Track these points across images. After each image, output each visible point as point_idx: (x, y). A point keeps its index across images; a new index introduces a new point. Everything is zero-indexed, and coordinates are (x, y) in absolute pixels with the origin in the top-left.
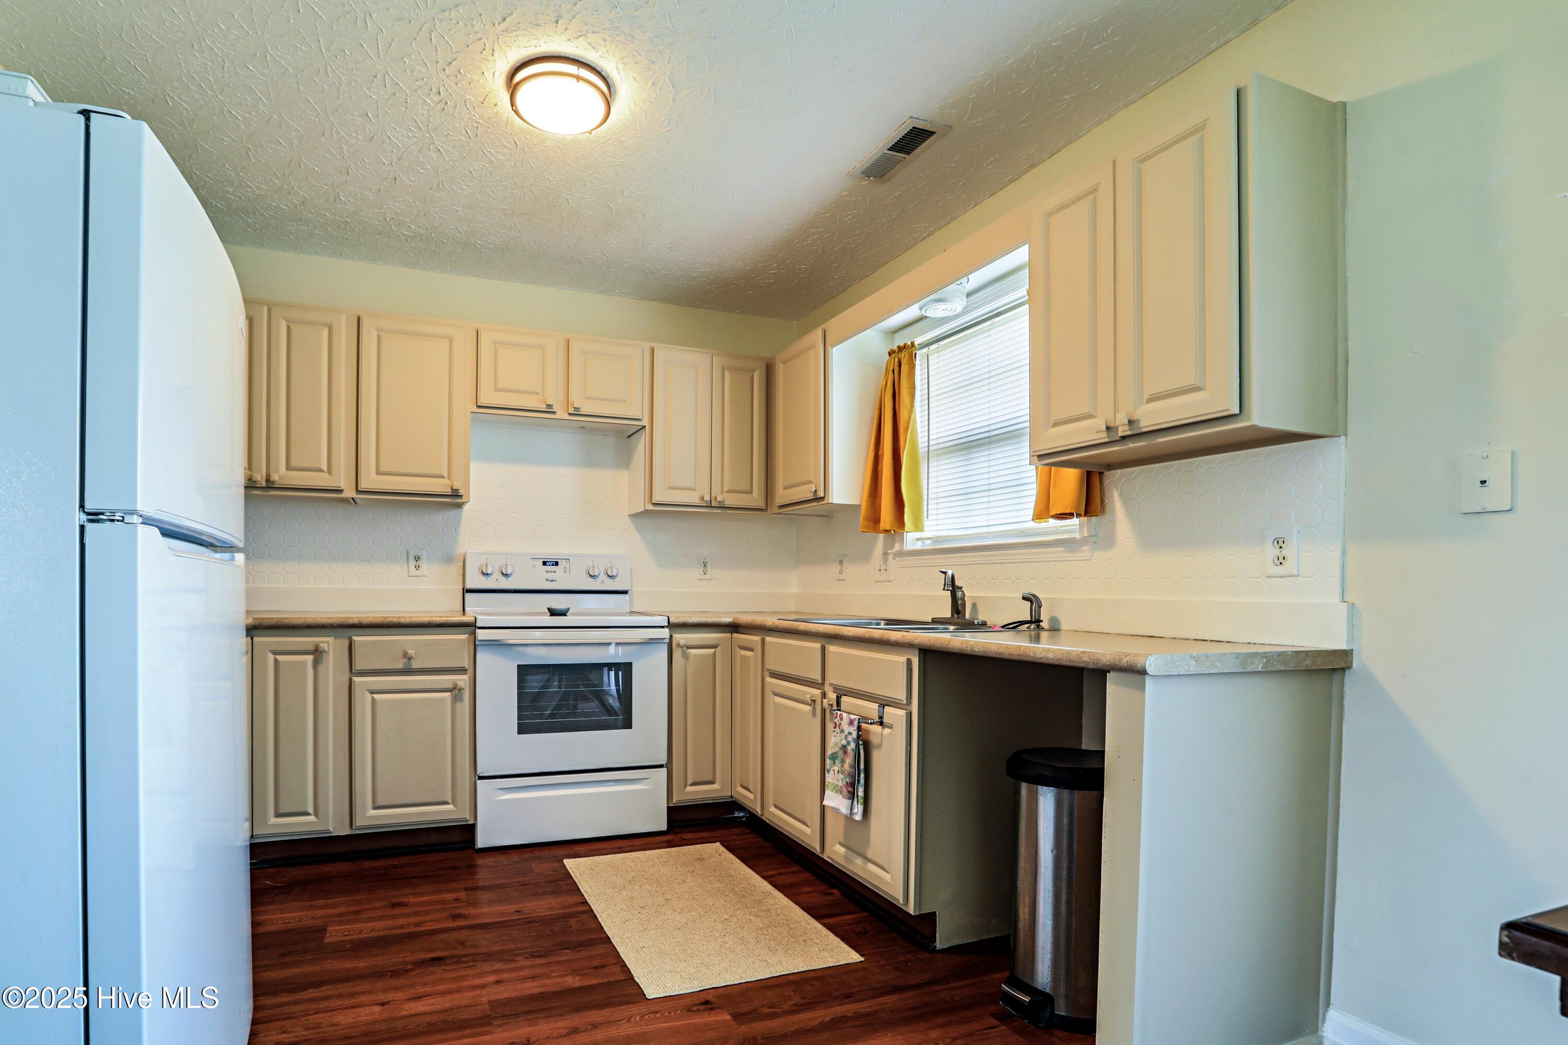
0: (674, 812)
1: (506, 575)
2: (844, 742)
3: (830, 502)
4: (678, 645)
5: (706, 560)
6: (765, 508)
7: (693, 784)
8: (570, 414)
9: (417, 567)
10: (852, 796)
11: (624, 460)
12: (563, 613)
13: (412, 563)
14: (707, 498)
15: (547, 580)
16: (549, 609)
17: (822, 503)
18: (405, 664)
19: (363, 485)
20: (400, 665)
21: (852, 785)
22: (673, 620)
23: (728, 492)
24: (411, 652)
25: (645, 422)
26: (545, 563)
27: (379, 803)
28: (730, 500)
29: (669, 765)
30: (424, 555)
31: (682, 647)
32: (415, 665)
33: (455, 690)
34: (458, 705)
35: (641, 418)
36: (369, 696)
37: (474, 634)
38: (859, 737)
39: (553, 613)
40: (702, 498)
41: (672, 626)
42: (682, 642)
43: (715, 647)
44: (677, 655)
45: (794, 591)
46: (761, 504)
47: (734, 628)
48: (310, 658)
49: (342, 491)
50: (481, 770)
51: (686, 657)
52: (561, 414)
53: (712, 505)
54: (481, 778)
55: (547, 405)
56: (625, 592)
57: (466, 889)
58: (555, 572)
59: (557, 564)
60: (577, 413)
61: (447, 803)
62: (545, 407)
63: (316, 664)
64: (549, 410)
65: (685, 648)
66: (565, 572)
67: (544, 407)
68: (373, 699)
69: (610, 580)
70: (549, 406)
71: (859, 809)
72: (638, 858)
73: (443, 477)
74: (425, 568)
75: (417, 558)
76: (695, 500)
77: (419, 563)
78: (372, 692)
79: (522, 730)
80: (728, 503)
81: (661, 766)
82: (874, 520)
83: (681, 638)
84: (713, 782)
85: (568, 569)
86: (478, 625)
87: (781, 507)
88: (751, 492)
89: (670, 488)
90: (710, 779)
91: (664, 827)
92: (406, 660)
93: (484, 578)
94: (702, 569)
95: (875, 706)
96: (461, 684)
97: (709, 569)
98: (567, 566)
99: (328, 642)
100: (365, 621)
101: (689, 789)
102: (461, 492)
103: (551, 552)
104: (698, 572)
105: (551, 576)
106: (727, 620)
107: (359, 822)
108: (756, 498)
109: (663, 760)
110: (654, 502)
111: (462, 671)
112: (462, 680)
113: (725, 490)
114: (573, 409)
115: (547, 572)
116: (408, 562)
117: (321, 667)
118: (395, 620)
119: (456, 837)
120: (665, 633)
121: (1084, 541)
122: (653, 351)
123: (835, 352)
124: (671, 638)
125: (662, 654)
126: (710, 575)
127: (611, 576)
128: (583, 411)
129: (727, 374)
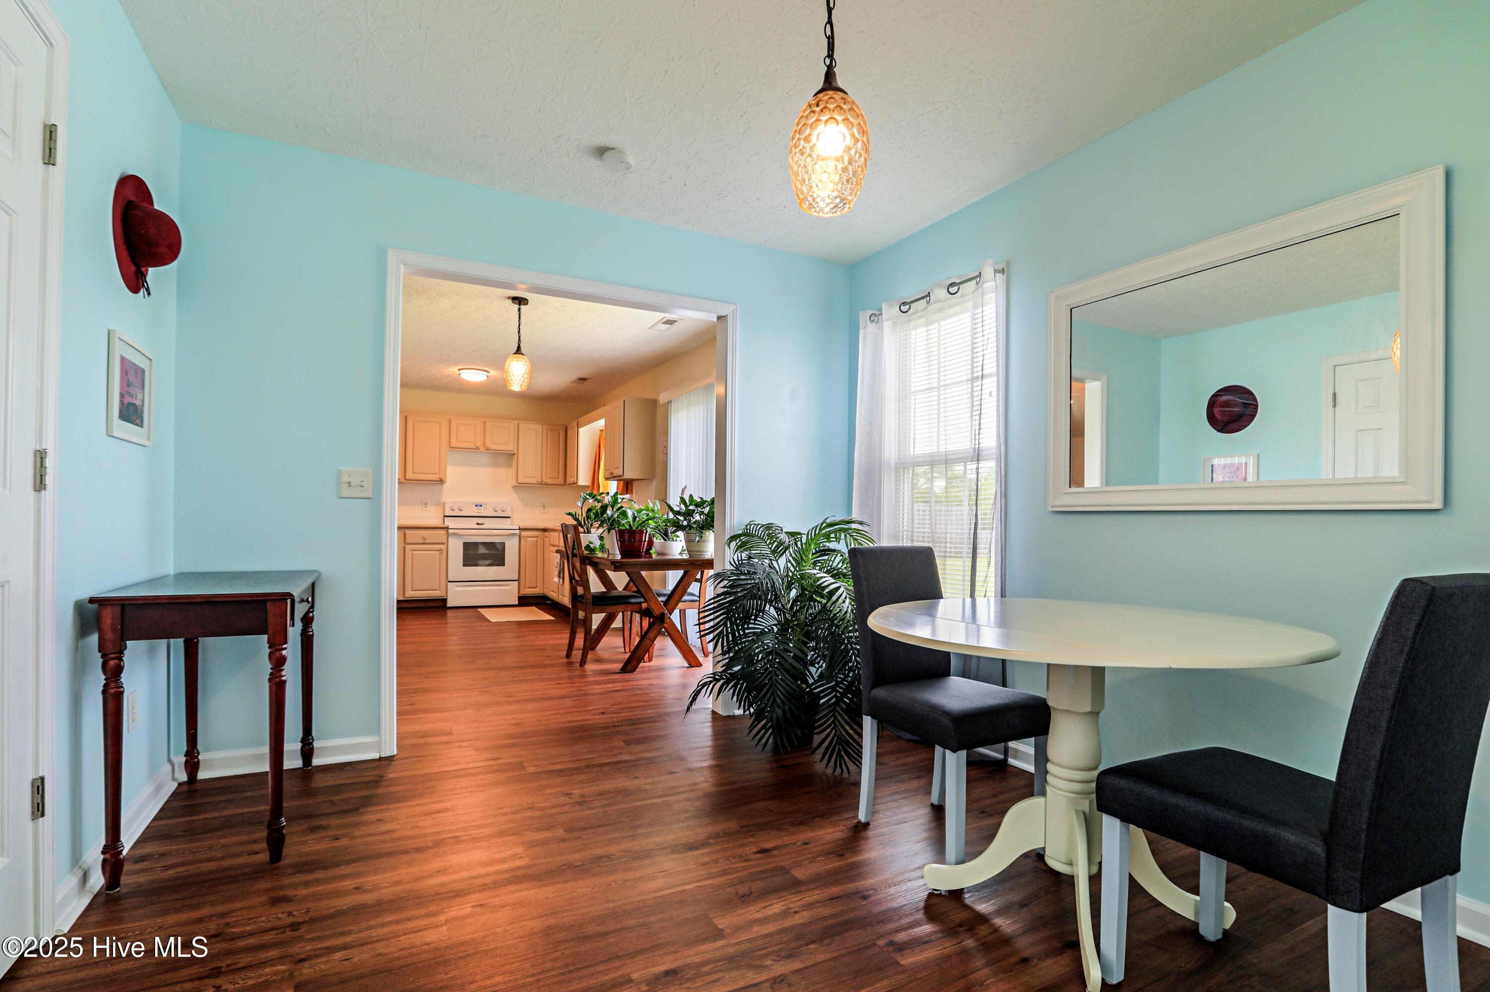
0: (520, 598)
1: (461, 510)
4: (523, 537)
5: (544, 505)
6: (564, 484)
7: (528, 588)
8: (485, 449)
9: (426, 507)
10: (559, 577)
11: (509, 465)
12: (483, 524)
13: (424, 506)
14: (540, 481)
15: (477, 512)
16: (476, 522)
17: (576, 484)
19: (407, 477)
20: (421, 541)
21: (559, 573)
22: (520, 527)
23: (548, 478)
24: (426, 537)
25: (515, 452)
26: (476, 506)
27: (414, 589)
28: (550, 481)
29: (518, 580)
30: (431, 503)
32: (427, 541)
33: (440, 550)
34: (442, 556)
35: (513, 450)
36: (411, 552)
37: (448, 531)
39: (478, 524)
40: (538, 480)
42: (524, 535)
43: (537, 537)
44: (523, 540)
46: (563, 482)
47: (545, 530)
50: (450, 579)
51: (526, 541)
52: (482, 449)
53: (542, 483)
54: (449, 582)
56: (509, 517)
58: (480, 509)
59: (481, 506)
60: (487, 449)
61: (437, 590)
62: (475, 447)
64: (477, 448)
65: (525, 538)
66: (484, 509)
68: (412, 553)
69: (502, 513)
70: (477, 446)
71: (561, 581)
72: (505, 610)
73: (436, 473)
74: (429, 508)
75: (426, 504)
76: (536, 481)
79: (464, 565)
80: (548, 483)
81: (516, 580)
83: (524, 533)
84: (536, 588)
86: (449, 528)
87: (569, 484)
88: (558, 478)
89: (525, 476)
90: (535, 586)
91: (517, 603)
92: (424, 540)
93: (452, 511)
96: (443, 548)
97: (546, 508)
98: (485, 506)
100: (410, 526)
101: (527, 590)
102: (444, 480)
103: (479, 501)
104: (541, 510)
105: (479, 511)
106: (542, 527)
107: (407, 595)
108: (561, 480)
109: (516, 578)
110: (518, 482)
111: (443, 544)
112: (443, 547)
114: (486, 447)
115: (477, 509)
116: (422, 505)
118: (420, 526)
119: (440, 604)
120: (518, 532)
122: (518, 424)
123: (581, 430)
124: (520, 534)
125: (517, 539)
126: (545, 511)
127: (503, 511)
128: (491, 448)
129: (549, 432)
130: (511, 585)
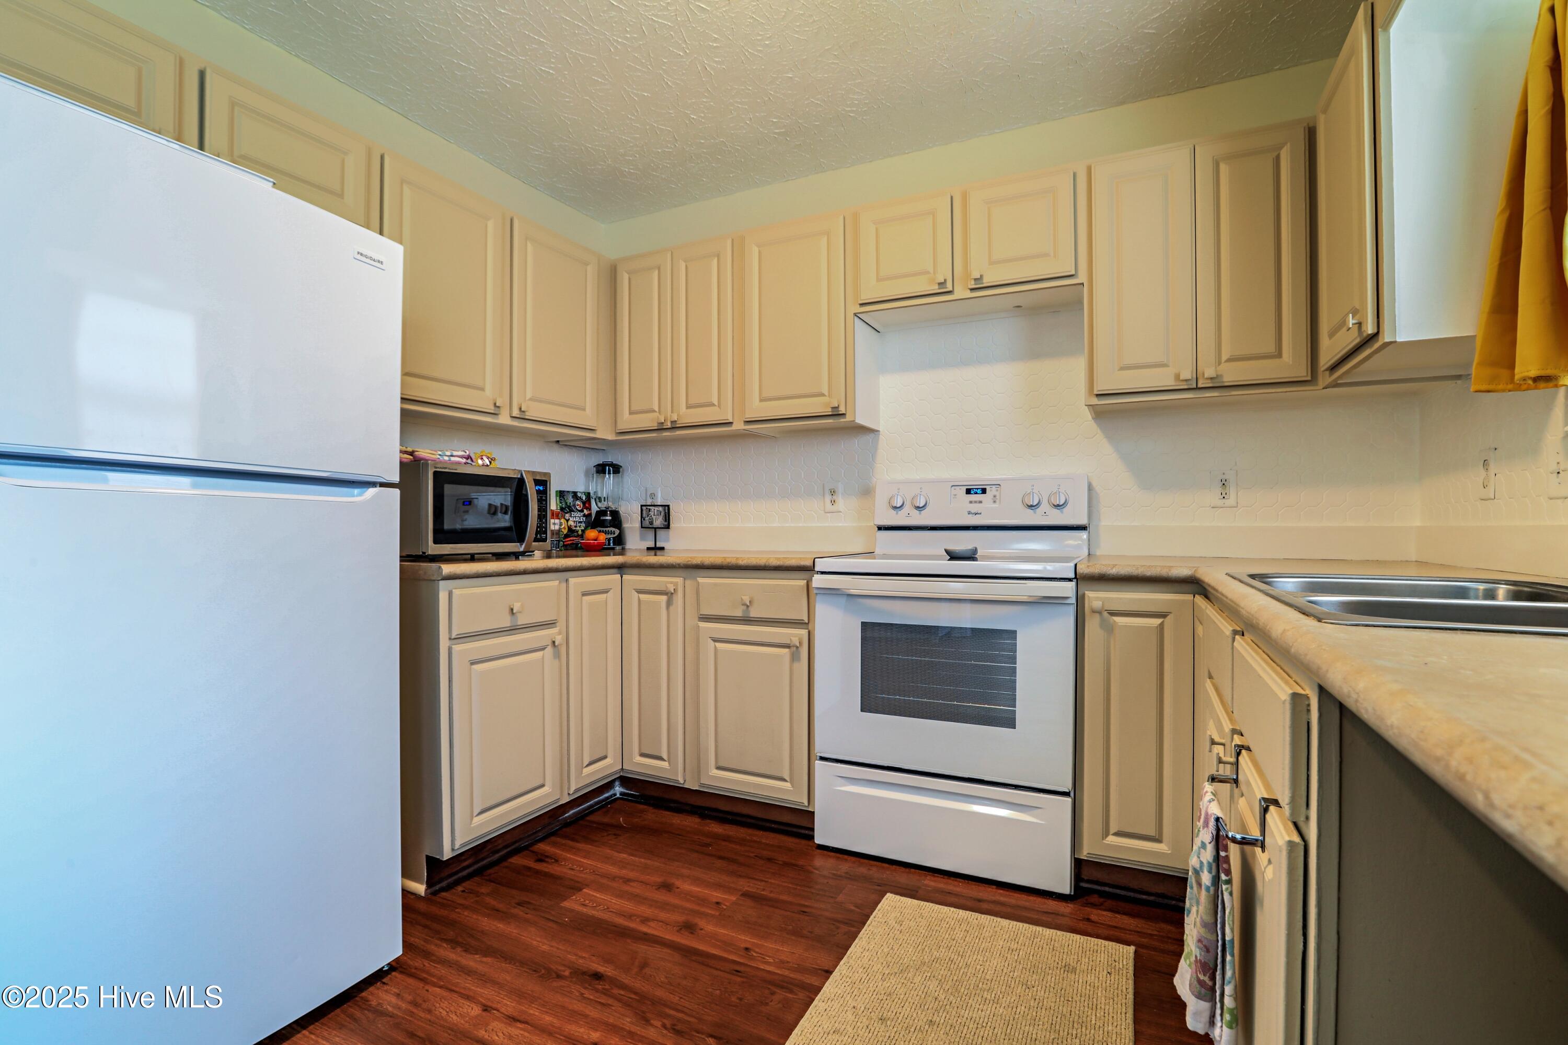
0: (1081, 868)
1: (918, 508)
4: (1094, 611)
5: (1224, 477)
7: (1119, 834)
8: (972, 290)
9: (833, 502)
11: (1058, 335)
12: (970, 556)
13: (828, 498)
14: (1187, 374)
15: (969, 513)
16: (947, 551)
18: (743, 611)
19: (750, 415)
20: (737, 613)
22: (1083, 569)
23: (1229, 360)
24: (751, 598)
25: (1082, 278)
26: (968, 491)
27: (722, 764)
28: (1231, 374)
29: (1074, 793)
30: (840, 488)
31: (1100, 613)
32: (753, 613)
33: (791, 648)
34: (796, 665)
35: (1073, 272)
36: (711, 644)
37: (810, 579)
39: (953, 556)
40: (1177, 377)
41: (1078, 578)
42: (1097, 604)
43: (1163, 615)
44: (1092, 626)
45: (1417, 523)
47: (1197, 586)
48: (664, 598)
49: (731, 423)
50: (820, 748)
51: (1109, 629)
52: (961, 292)
53: (1200, 385)
54: (819, 758)
55: (940, 284)
56: (1083, 527)
58: (981, 502)
59: (984, 491)
60: (979, 286)
61: (785, 782)
62: (936, 287)
63: (669, 604)
64: (943, 291)
65: (1105, 614)
66: (995, 502)
67: (935, 289)
68: (715, 649)
69: (1056, 511)
70: (942, 284)
73: (823, 395)
74: (841, 503)
75: (833, 492)
76: (1170, 383)
77: (834, 497)
78: (715, 640)
79: (866, 707)
80: (1228, 379)
81: (1064, 794)
83: (1096, 597)
84: (1156, 840)
85: (998, 497)
86: (817, 569)
87: (1333, 368)
88: (1278, 354)
89: (1122, 369)
90: (1152, 832)
91: (1062, 888)
92: (745, 607)
94: (1218, 490)
96: (797, 641)
97: (1230, 491)
98: (997, 494)
99: (676, 584)
100: (707, 562)
101: (1111, 839)
102: (842, 410)
103: (977, 476)
104: (1212, 497)
105: (975, 508)
106: (1183, 571)
107: (705, 779)
109: (1067, 786)
110: (1096, 392)
111: (799, 625)
112: (799, 636)
113: (1224, 358)
114: (973, 282)
115: (971, 502)
116: (824, 496)
117: (672, 611)
118: (734, 562)
120: (1068, 589)
122: (1089, 169)
124: (1080, 600)
125: (1065, 622)
126: (1231, 501)
127: (1057, 506)
128: (987, 281)
130: (1040, 810)
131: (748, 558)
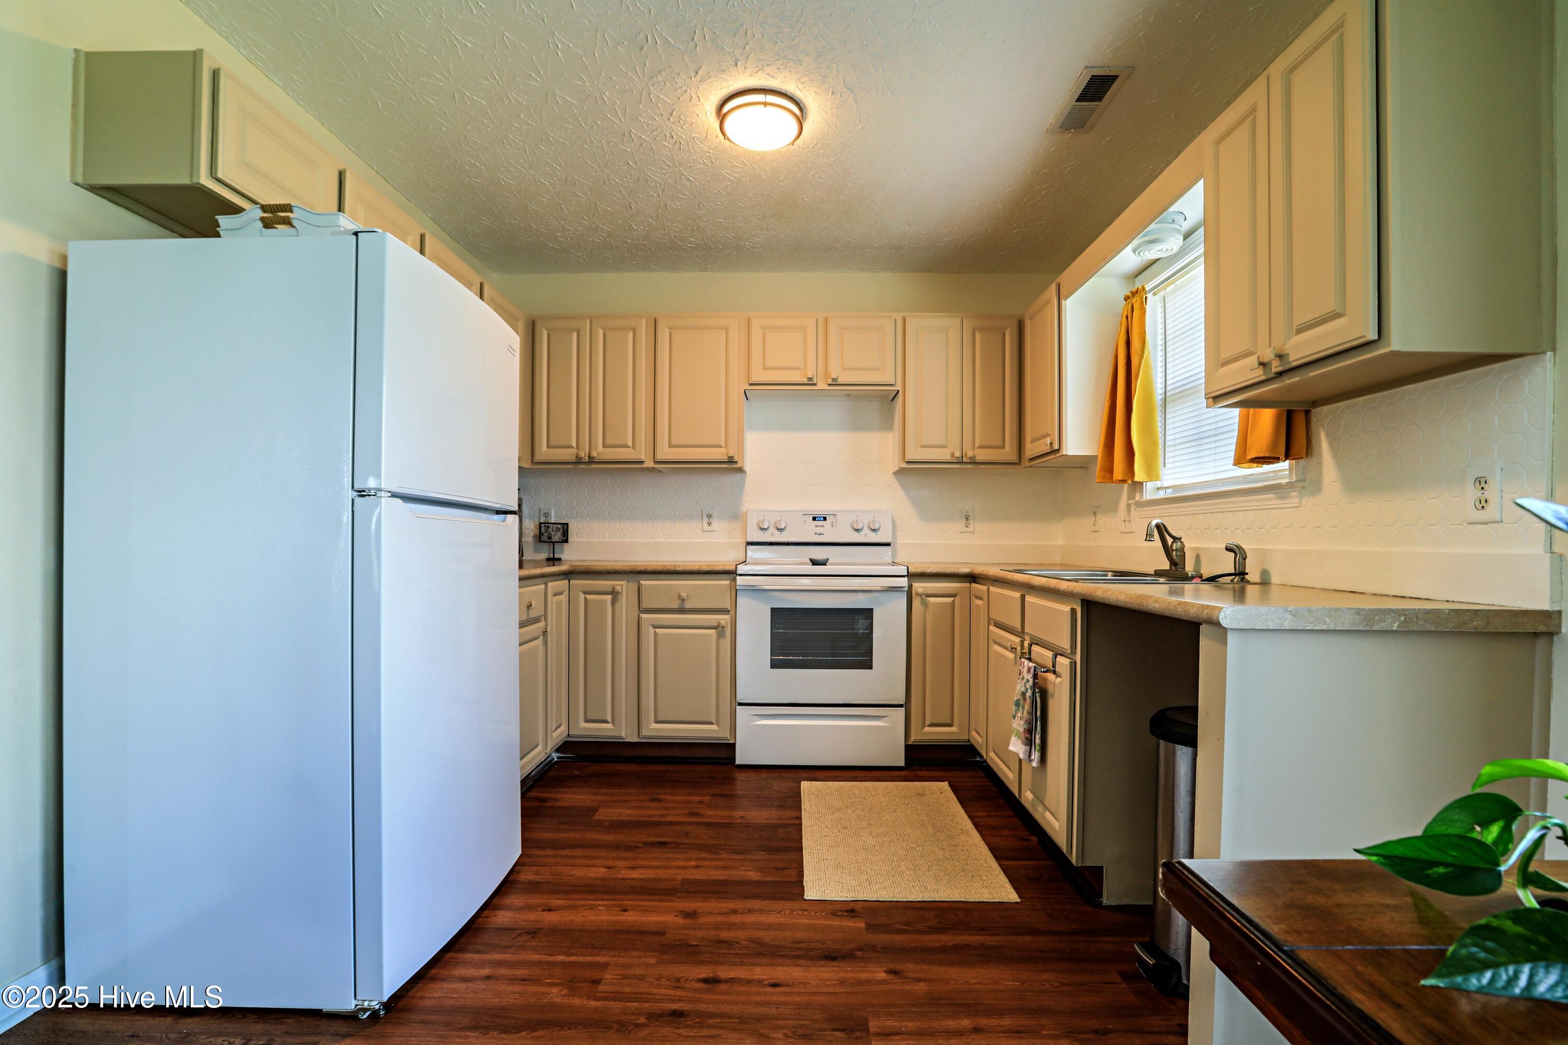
0: (910, 749)
1: (780, 530)
2: (1023, 689)
3: (1064, 454)
4: (917, 594)
5: (967, 514)
6: (1018, 462)
7: (932, 725)
8: (829, 385)
9: (709, 524)
10: (1029, 742)
11: (886, 424)
12: (823, 563)
13: (705, 520)
14: (958, 454)
15: (816, 534)
16: (811, 560)
17: (1058, 455)
18: (679, 604)
19: (659, 457)
20: (675, 605)
21: (1030, 731)
22: (912, 570)
23: (979, 447)
24: (684, 595)
25: (899, 387)
26: (814, 519)
27: (660, 719)
28: (981, 455)
29: (907, 706)
30: (715, 514)
31: (921, 595)
32: (688, 605)
33: (718, 627)
34: (722, 641)
35: (894, 383)
36: (652, 630)
37: (735, 580)
38: (1035, 684)
39: (814, 563)
40: (953, 455)
41: (911, 576)
42: (920, 590)
43: (954, 596)
44: (916, 603)
45: (1060, 543)
46: (1014, 458)
47: (972, 578)
48: (609, 597)
49: (642, 462)
50: (741, 697)
51: (925, 605)
52: (821, 385)
53: (964, 461)
54: (740, 704)
56: (888, 544)
57: (712, 795)
58: (823, 526)
59: (825, 519)
60: (834, 383)
61: (712, 723)
62: (806, 380)
63: (614, 601)
64: (811, 382)
65: (924, 596)
66: (832, 526)
67: (805, 380)
68: (655, 633)
69: (873, 533)
70: (809, 379)
71: (1036, 756)
72: (866, 787)
73: (721, 447)
74: (716, 525)
75: (709, 516)
76: (948, 458)
77: (711, 520)
78: (655, 627)
79: (774, 665)
80: (979, 459)
81: (901, 706)
82: (1109, 469)
83: (921, 587)
84: (950, 725)
85: (835, 523)
86: (738, 573)
87: (1031, 459)
88: (1003, 447)
89: (922, 447)
90: (948, 721)
91: (902, 764)
92: (681, 601)
93: (761, 532)
94: (964, 522)
95: (1050, 654)
96: (723, 623)
97: (971, 523)
98: (834, 521)
99: (622, 585)
100: (650, 569)
101: (927, 729)
102: (736, 459)
103: (820, 508)
104: (960, 526)
105: (819, 530)
106: (965, 570)
107: (645, 733)
108: (1008, 452)
109: (901, 699)
110: (906, 460)
111: (725, 611)
112: (724, 619)
113: (977, 445)
114: (831, 380)
115: (816, 526)
116: (702, 519)
117: (617, 605)
118: (672, 568)
119: (723, 754)
120: (904, 583)
121: (1290, 485)
122: (904, 320)
123: (1069, 304)
124: (910, 587)
125: (901, 602)
126: (971, 529)
127: (874, 530)
128: (840, 381)
129: (978, 335)
130: (886, 718)
131: (684, 566)
